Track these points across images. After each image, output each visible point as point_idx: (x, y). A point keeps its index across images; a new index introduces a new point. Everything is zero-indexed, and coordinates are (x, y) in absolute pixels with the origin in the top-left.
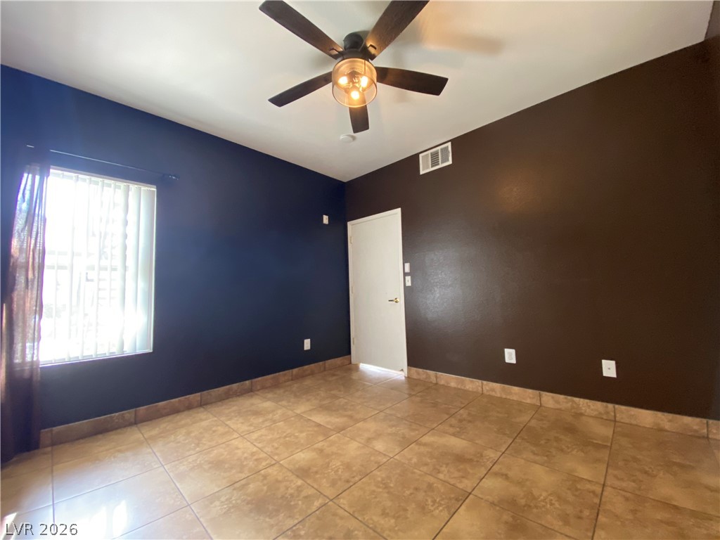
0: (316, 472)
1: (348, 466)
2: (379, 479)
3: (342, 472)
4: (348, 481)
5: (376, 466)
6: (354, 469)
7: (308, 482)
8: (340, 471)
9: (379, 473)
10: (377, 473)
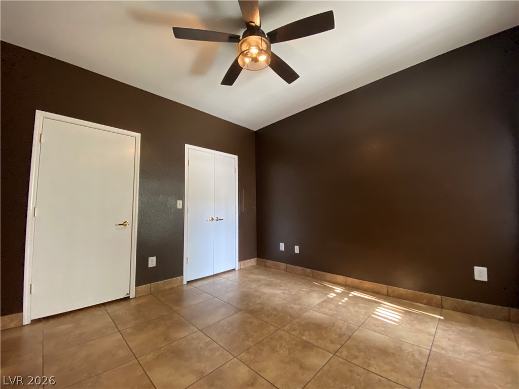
0: (296, 345)
1: (273, 350)
2: (250, 339)
3: (277, 345)
4: (272, 339)
5: (251, 350)
6: (268, 348)
7: (298, 339)
8: (278, 346)
9: (250, 343)
10: (251, 344)
